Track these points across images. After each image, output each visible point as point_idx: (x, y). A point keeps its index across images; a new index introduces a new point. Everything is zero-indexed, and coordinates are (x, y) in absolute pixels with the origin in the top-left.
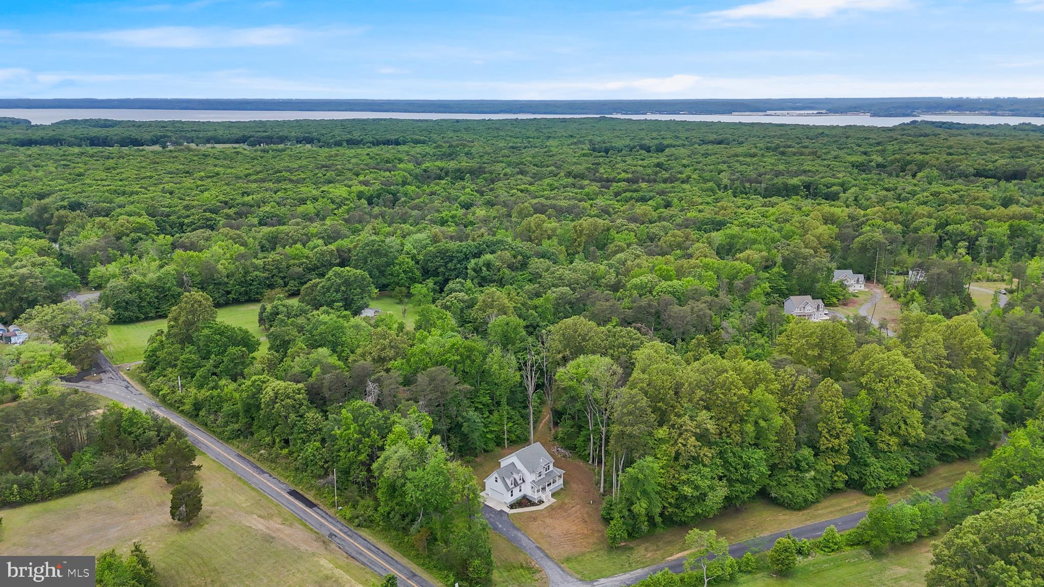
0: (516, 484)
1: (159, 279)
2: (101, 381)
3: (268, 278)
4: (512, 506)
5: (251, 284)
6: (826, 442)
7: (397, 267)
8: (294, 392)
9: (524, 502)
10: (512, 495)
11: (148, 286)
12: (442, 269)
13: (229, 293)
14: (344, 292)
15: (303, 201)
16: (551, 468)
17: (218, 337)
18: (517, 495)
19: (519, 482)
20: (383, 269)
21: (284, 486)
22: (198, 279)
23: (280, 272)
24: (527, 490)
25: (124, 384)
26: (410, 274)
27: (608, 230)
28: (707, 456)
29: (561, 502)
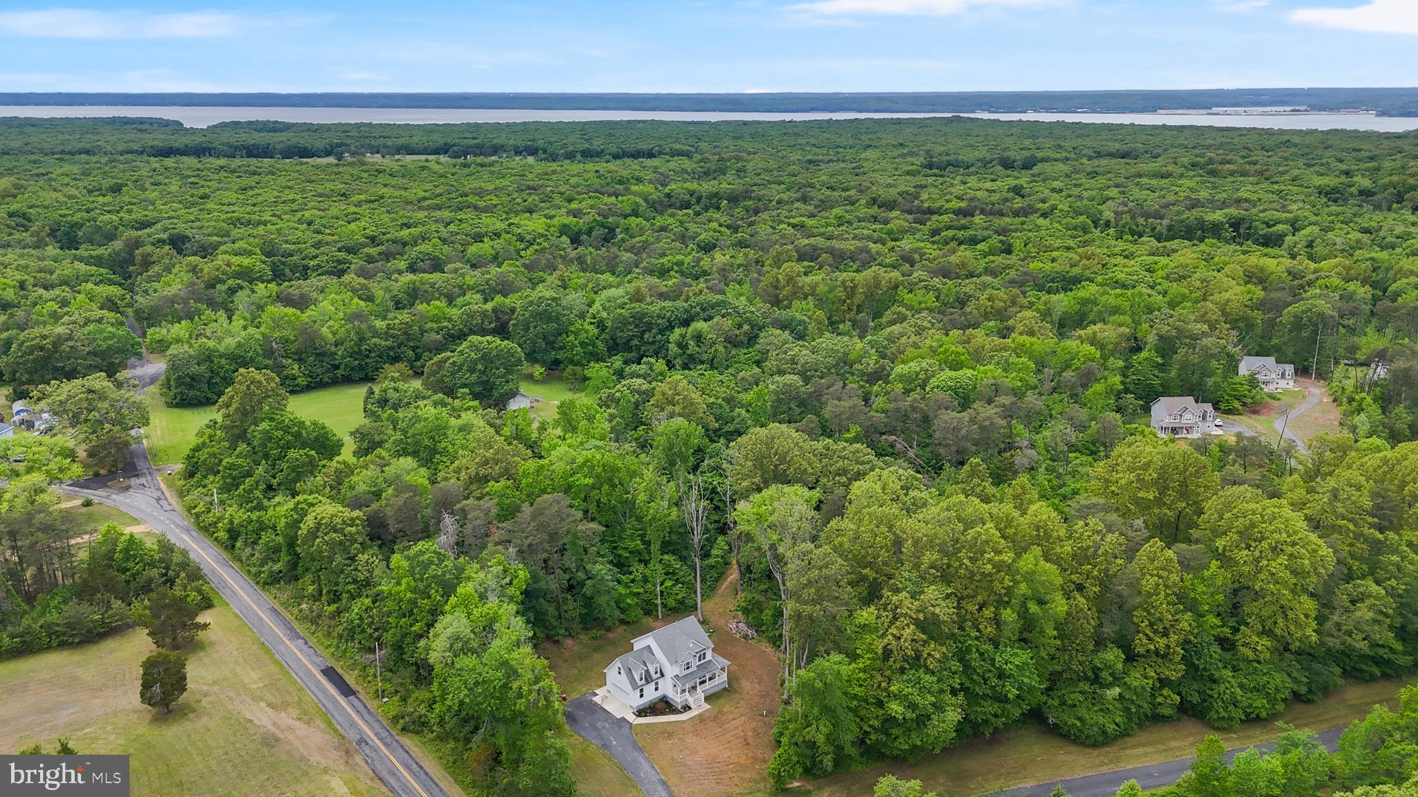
0: (648, 679)
1: (239, 345)
2: (128, 488)
3: (391, 348)
4: (641, 713)
5: (367, 356)
6: (1145, 641)
7: (572, 338)
8: (344, 522)
9: (663, 706)
10: (642, 696)
11: (221, 357)
12: (635, 342)
13: (337, 367)
14: (483, 373)
15: (479, 238)
16: (709, 656)
17: (279, 434)
18: (651, 694)
19: (654, 677)
20: (552, 338)
21: (318, 660)
22: (293, 348)
23: (409, 340)
24: (667, 688)
25: (156, 494)
26: (591, 348)
27: (896, 287)
28: (933, 656)
29: (717, 710)
